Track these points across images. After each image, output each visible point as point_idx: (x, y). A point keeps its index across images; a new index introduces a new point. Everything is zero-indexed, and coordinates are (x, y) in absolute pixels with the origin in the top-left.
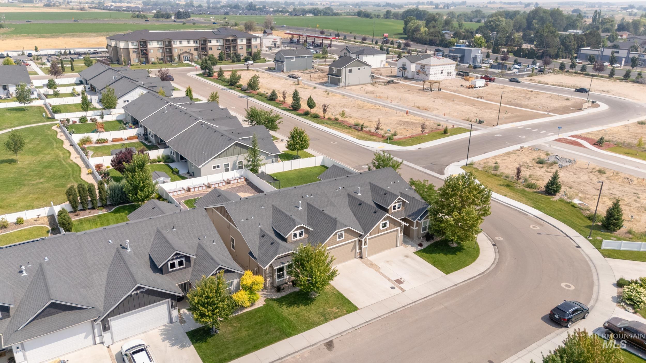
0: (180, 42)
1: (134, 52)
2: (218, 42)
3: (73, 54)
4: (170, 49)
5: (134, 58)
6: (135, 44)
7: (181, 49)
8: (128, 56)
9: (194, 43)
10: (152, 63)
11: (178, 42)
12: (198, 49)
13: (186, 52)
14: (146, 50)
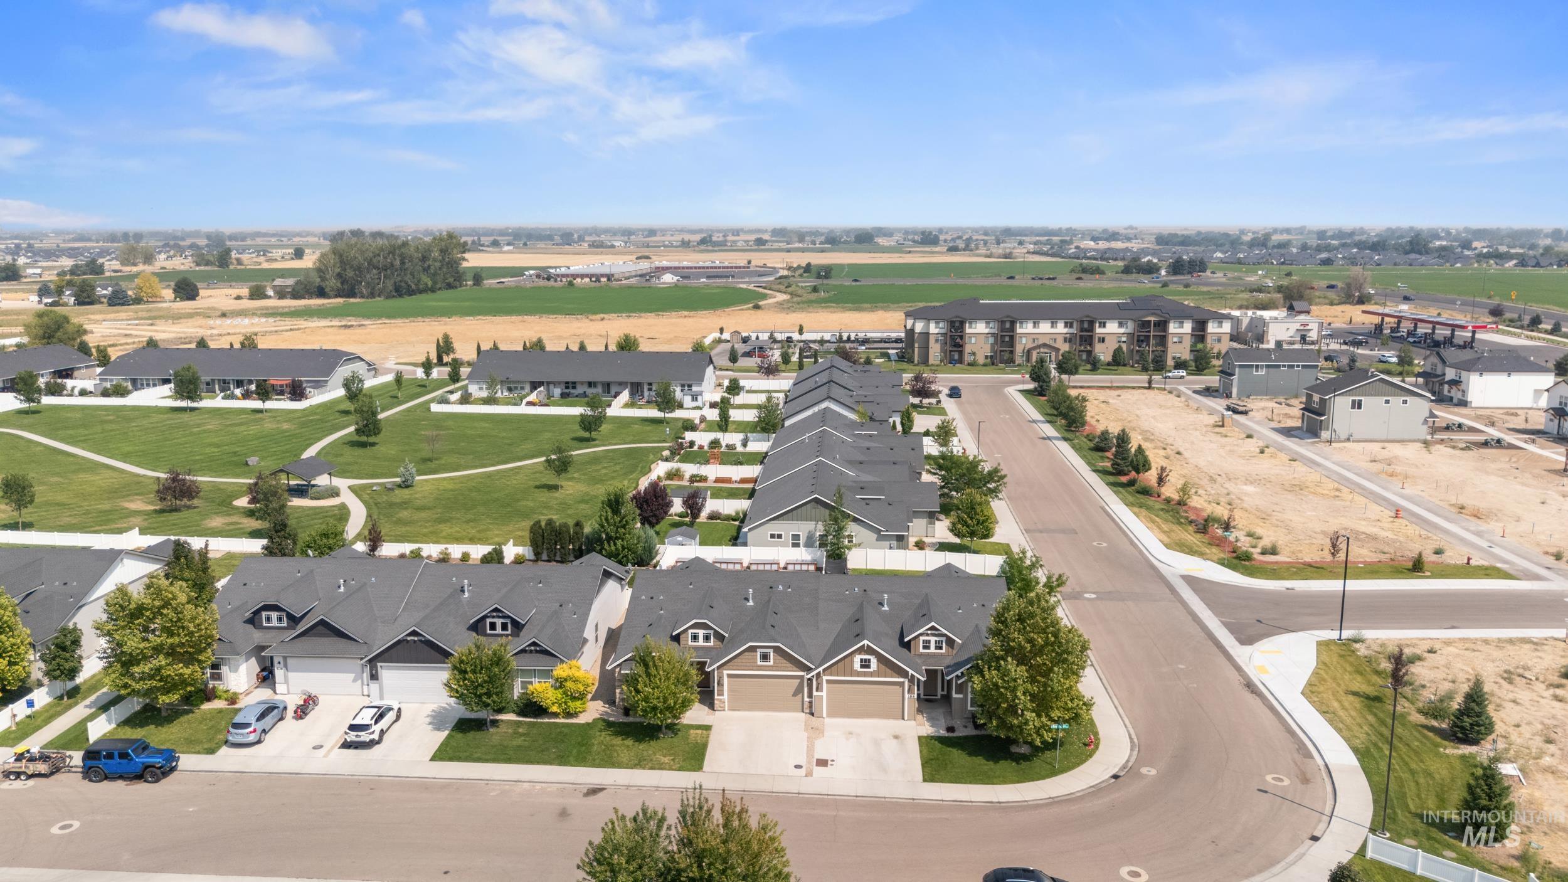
0: (1034, 323)
1: (937, 341)
2: (1121, 325)
3: (853, 342)
4: (1012, 338)
5: (935, 352)
6: (941, 325)
7: (1034, 337)
8: (925, 348)
9: (1066, 326)
10: (969, 364)
11: (1030, 325)
12: (1073, 340)
13: (1045, 345)
14: (961, 337)
